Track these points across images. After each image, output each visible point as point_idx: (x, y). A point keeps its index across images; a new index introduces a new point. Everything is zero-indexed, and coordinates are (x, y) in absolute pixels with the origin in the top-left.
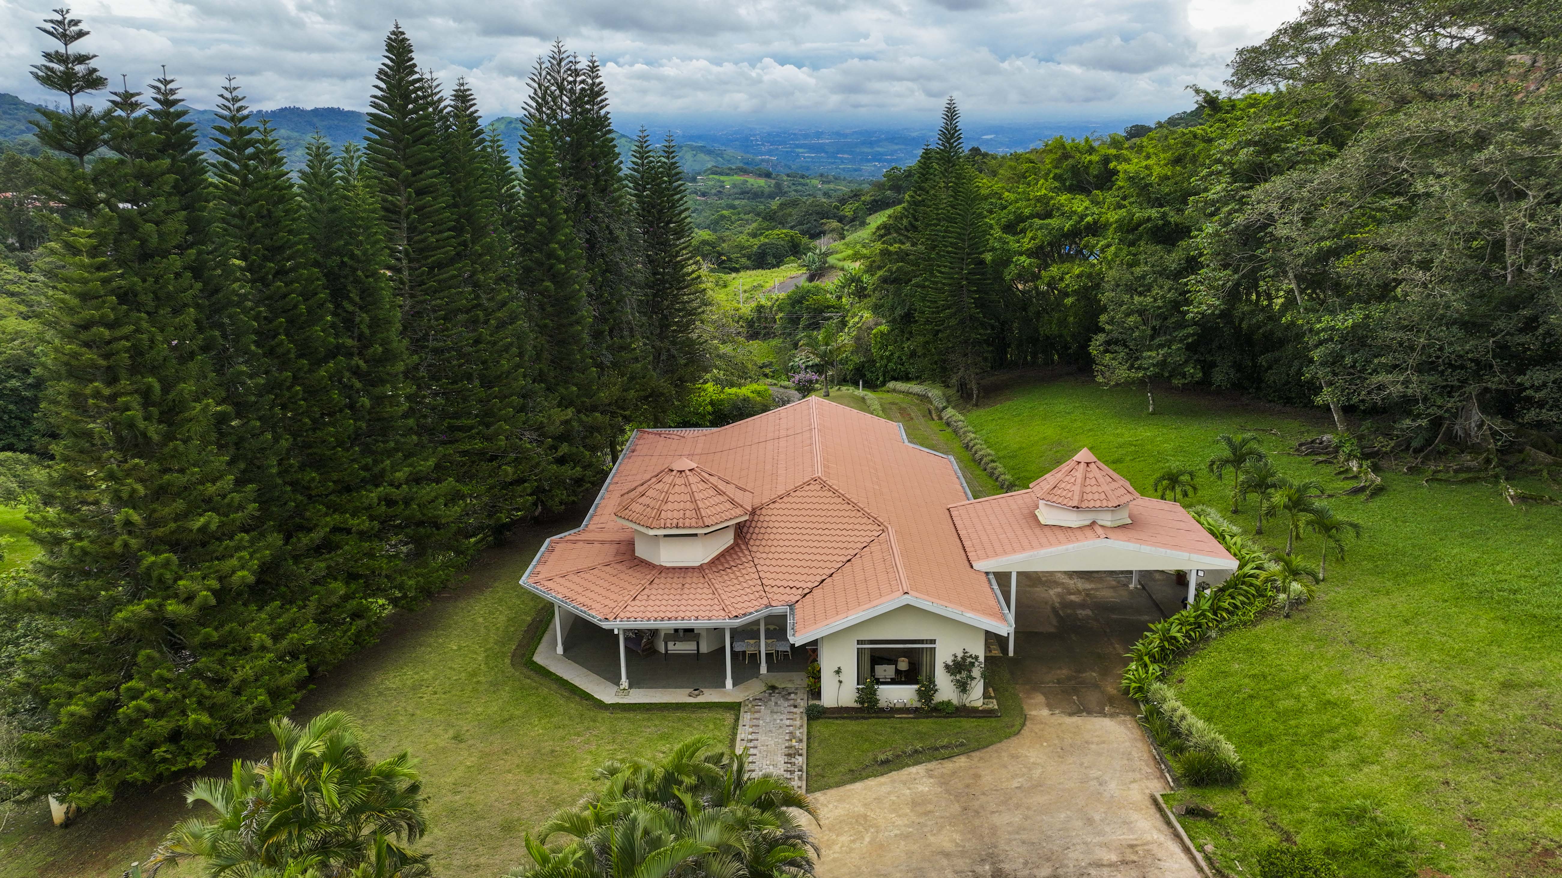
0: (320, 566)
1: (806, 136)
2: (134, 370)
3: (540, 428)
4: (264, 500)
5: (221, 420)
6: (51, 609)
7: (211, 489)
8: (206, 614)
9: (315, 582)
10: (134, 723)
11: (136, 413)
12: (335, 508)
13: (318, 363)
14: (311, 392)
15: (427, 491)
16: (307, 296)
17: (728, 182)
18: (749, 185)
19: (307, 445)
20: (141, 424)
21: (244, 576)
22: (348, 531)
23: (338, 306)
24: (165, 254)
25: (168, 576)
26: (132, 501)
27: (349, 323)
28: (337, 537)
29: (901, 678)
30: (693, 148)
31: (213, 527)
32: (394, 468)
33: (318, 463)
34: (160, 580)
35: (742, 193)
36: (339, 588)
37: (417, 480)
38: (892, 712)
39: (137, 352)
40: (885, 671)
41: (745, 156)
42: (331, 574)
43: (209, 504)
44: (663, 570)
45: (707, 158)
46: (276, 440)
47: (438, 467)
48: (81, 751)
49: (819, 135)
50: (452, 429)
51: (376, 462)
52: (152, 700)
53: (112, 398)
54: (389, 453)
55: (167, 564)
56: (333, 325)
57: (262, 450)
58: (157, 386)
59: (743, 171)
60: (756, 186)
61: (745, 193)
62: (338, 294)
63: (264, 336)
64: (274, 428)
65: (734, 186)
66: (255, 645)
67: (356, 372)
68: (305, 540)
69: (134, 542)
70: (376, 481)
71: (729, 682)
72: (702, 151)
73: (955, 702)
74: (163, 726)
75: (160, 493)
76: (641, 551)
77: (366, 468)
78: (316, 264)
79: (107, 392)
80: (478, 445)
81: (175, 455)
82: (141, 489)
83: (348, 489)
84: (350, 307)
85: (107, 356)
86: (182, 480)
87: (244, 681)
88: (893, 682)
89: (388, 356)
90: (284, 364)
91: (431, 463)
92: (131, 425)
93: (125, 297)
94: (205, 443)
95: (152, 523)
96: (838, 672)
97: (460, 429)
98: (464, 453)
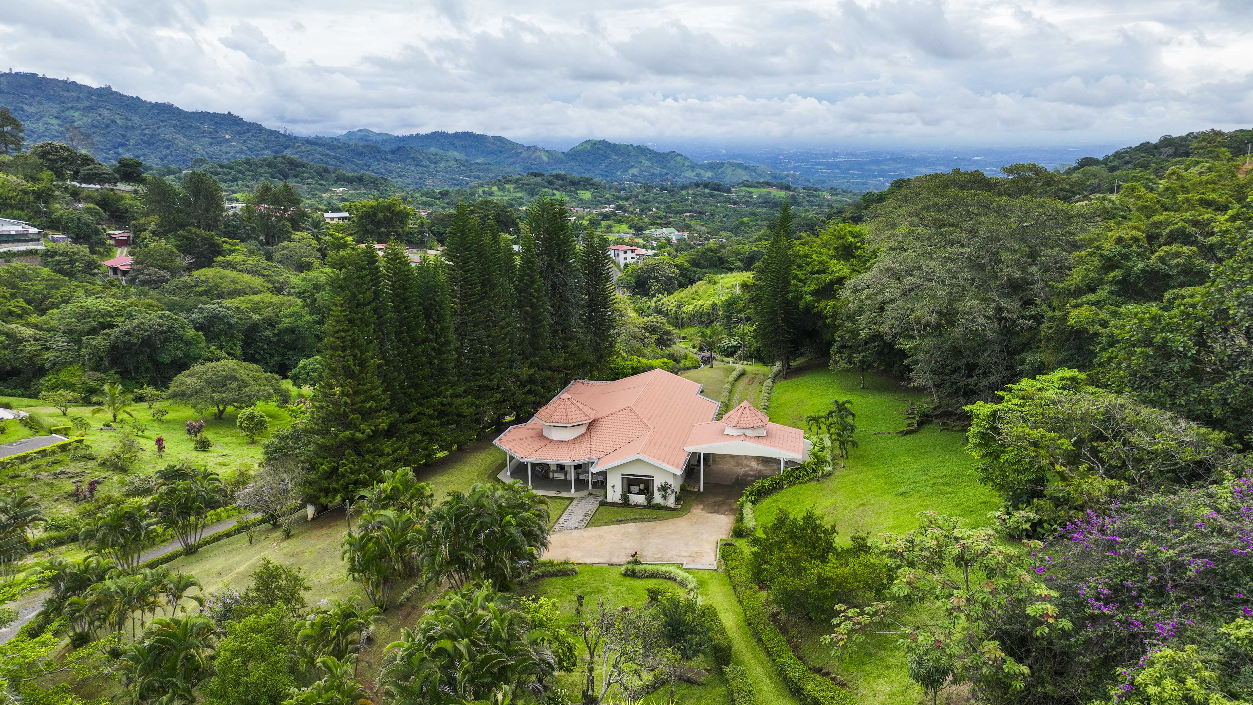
0: (412, 426)
1: (824, 156)
2: (352, 347)
3: (517, 378)
4: (393, 398)
5: (380, 366)
6: (317, 432)
7: (374, 392)
8: (370, 438)
9: (410, 433)
10: (343, 476)
11: (351, 363)
12: (421, 405)
13: (418, 345)
14: (415, 357)
15: (459, 401)
16: (415, 317)
17: (756, 193)
18: (772, 195)
19: (412, 378)
20: (352, 367)
21: (384, 426)
22: (424, 414)
23: (428, 321)
24: (365, 305)
25: (358, 423)
26: (348, 395)
27: (432, 328)
28: (421, 417)
29: (641, 492)
30: (732, 165)
31: (374, 406)
32: (446, 390)
33: (415, 386)
34: (355, 425)
35: (765, 203)
36: (419, 437)
37: (457, 396)
38: (635, 506)
39: (353, 341)
40: (634, 489)
41: (773, 171)
42: (416, 431)
43: (373, 398)
44: (552, 441)
45: (743, 172)
46: (399, 375)
47: (465, 391)
48: (325, 484)
49: (835, 155)
50: (475, 375)
51: (439, 387)
52: (350, 468)
53: (344, 357)
54: (445, 384)
55: (357, 418)
56: (425, 329)
57: (394, 379)
58: (359, 354)
59: (767, 184)
60: (777, 197)
61: (767, 202)
62: (428, 316)
63: (398, 334)
64: (399, 370)
65: (760, 196)
66: (385, 452)
67: (433, 349)
68: (407, 416)
69: (347, 410)
70: (438, 395)
71: (573, 490)
72: (740, 167)
73: (662, 504)
74: (353, 477)
75: (357, 393)
76: (545, 433)
77: (435, 390)
78: (420, 304)
79: (342, 355)
80: (485, 382)
81: (363, 379)
82: (351, 391)
83: (427, 397)
84: (433, 322)
85: (343, 342)
86: (364, 388)
87: (381, 465)
88: (638, 494)
89: (448, 342)
90: (405, 345)
91: (462, 389)
92: (349, 367)
93: (350, 321)
94: (373, 375)
95: (353, 404)
96: (613, 487)
97: (479, 375)
98: (480, 386)
